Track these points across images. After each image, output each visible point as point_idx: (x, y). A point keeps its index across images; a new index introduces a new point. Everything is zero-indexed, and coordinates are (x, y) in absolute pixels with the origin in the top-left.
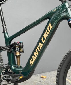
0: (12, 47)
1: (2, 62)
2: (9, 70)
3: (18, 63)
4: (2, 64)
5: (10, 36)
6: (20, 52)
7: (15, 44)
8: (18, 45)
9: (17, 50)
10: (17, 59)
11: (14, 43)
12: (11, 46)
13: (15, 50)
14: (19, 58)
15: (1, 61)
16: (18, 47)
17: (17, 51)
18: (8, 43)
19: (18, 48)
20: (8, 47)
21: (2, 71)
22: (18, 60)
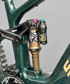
0: (22, 30)
1: (4, 61)
2: (16, 79)
3: (36, 67)
4: (4, 64)
5: (17, 7)
6: (39, 42)
7: (28, 24)
8: (34, 25)
9: (33, 37)
10: (33, 58)
11: (26, 23)
12: (20, 29)
13: (29, 37)
14: (38, 54)
15: (2, 60)
16: (35, 31)
17: (33, 39)
18: (14, 22)
19: (35, 34)
20: (13, 31)
21: (4, 81)
22: (36, 59)
